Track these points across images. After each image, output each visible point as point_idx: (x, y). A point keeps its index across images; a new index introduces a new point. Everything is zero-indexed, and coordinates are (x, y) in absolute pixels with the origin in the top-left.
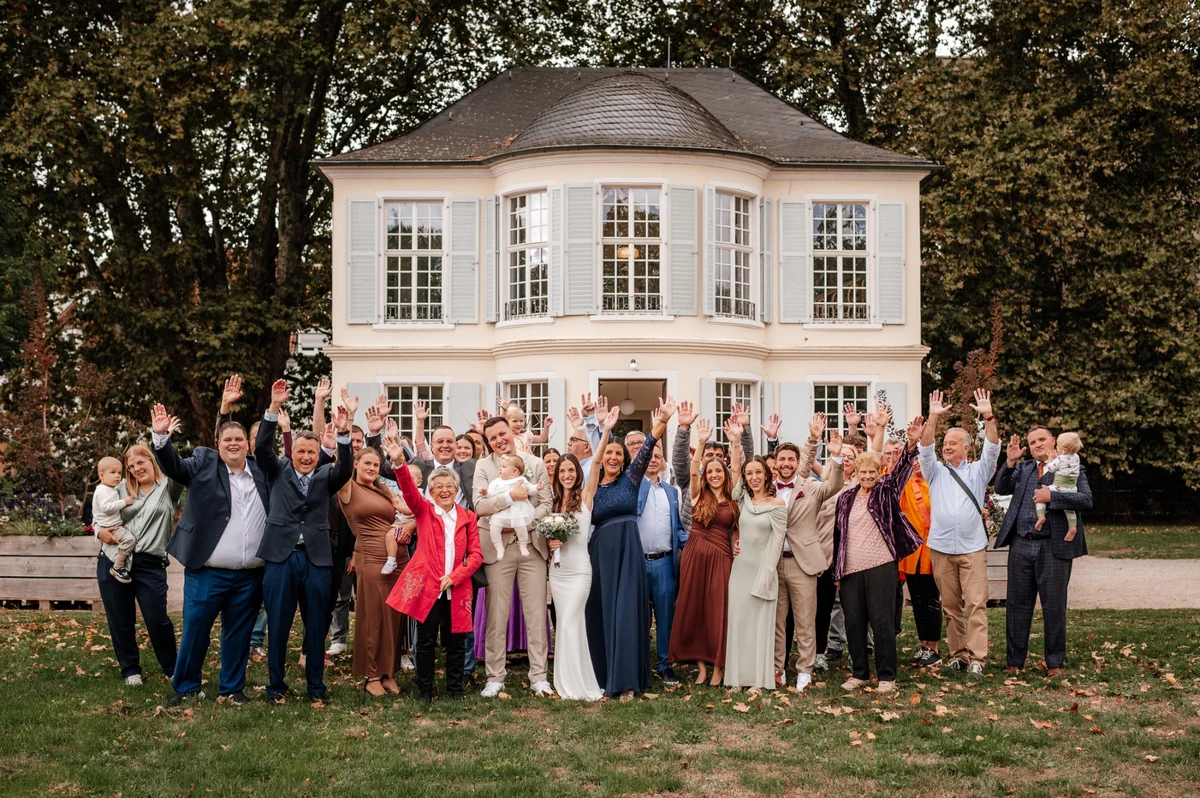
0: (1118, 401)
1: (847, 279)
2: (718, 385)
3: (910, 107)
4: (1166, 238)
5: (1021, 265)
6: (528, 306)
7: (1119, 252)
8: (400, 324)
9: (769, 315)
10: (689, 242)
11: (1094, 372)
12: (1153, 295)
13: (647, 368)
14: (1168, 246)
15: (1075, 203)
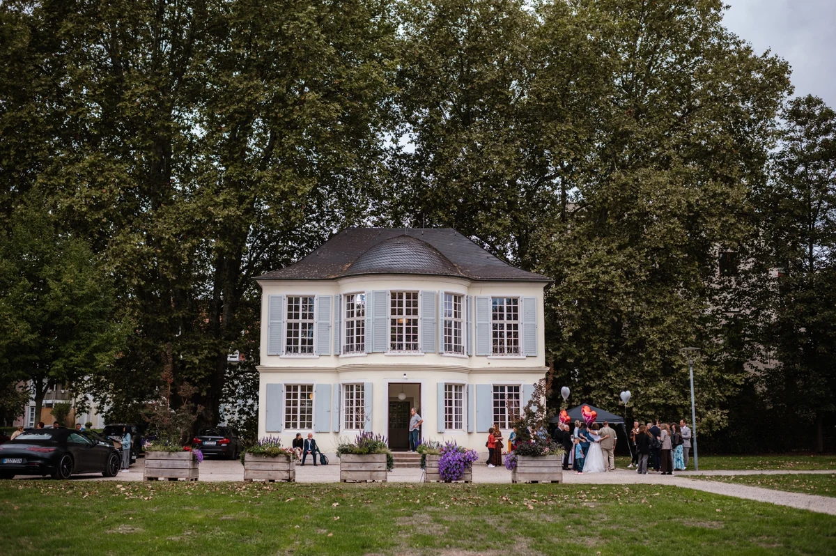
0: (652, 392)
1: (509, 334)
2: (446, 386)
3: (545, 245)
4: (676, 310)
5: (602, 323)
6: (355, 347)
7: (652, 317)
8: (293, 355)
9: (471, 352)
10: (432, 318)
11: (641, 377)
12: (669, 339)
13: (412, 378)
14: (676, 314)
15: (627, 293)
